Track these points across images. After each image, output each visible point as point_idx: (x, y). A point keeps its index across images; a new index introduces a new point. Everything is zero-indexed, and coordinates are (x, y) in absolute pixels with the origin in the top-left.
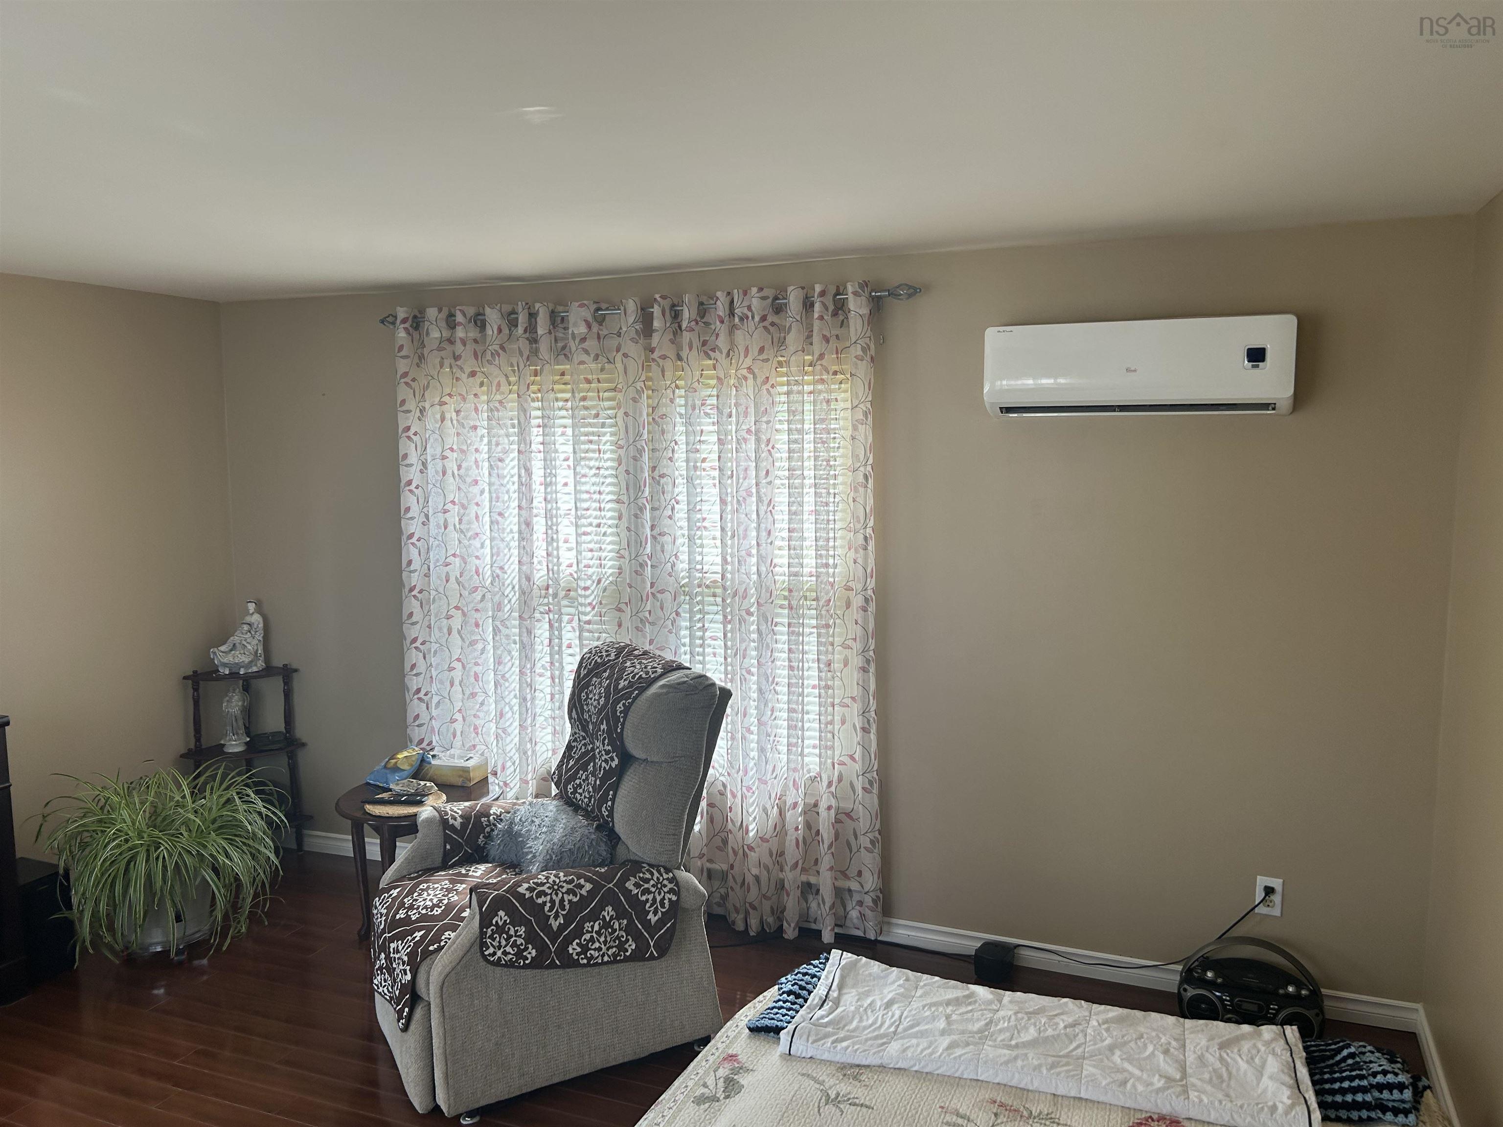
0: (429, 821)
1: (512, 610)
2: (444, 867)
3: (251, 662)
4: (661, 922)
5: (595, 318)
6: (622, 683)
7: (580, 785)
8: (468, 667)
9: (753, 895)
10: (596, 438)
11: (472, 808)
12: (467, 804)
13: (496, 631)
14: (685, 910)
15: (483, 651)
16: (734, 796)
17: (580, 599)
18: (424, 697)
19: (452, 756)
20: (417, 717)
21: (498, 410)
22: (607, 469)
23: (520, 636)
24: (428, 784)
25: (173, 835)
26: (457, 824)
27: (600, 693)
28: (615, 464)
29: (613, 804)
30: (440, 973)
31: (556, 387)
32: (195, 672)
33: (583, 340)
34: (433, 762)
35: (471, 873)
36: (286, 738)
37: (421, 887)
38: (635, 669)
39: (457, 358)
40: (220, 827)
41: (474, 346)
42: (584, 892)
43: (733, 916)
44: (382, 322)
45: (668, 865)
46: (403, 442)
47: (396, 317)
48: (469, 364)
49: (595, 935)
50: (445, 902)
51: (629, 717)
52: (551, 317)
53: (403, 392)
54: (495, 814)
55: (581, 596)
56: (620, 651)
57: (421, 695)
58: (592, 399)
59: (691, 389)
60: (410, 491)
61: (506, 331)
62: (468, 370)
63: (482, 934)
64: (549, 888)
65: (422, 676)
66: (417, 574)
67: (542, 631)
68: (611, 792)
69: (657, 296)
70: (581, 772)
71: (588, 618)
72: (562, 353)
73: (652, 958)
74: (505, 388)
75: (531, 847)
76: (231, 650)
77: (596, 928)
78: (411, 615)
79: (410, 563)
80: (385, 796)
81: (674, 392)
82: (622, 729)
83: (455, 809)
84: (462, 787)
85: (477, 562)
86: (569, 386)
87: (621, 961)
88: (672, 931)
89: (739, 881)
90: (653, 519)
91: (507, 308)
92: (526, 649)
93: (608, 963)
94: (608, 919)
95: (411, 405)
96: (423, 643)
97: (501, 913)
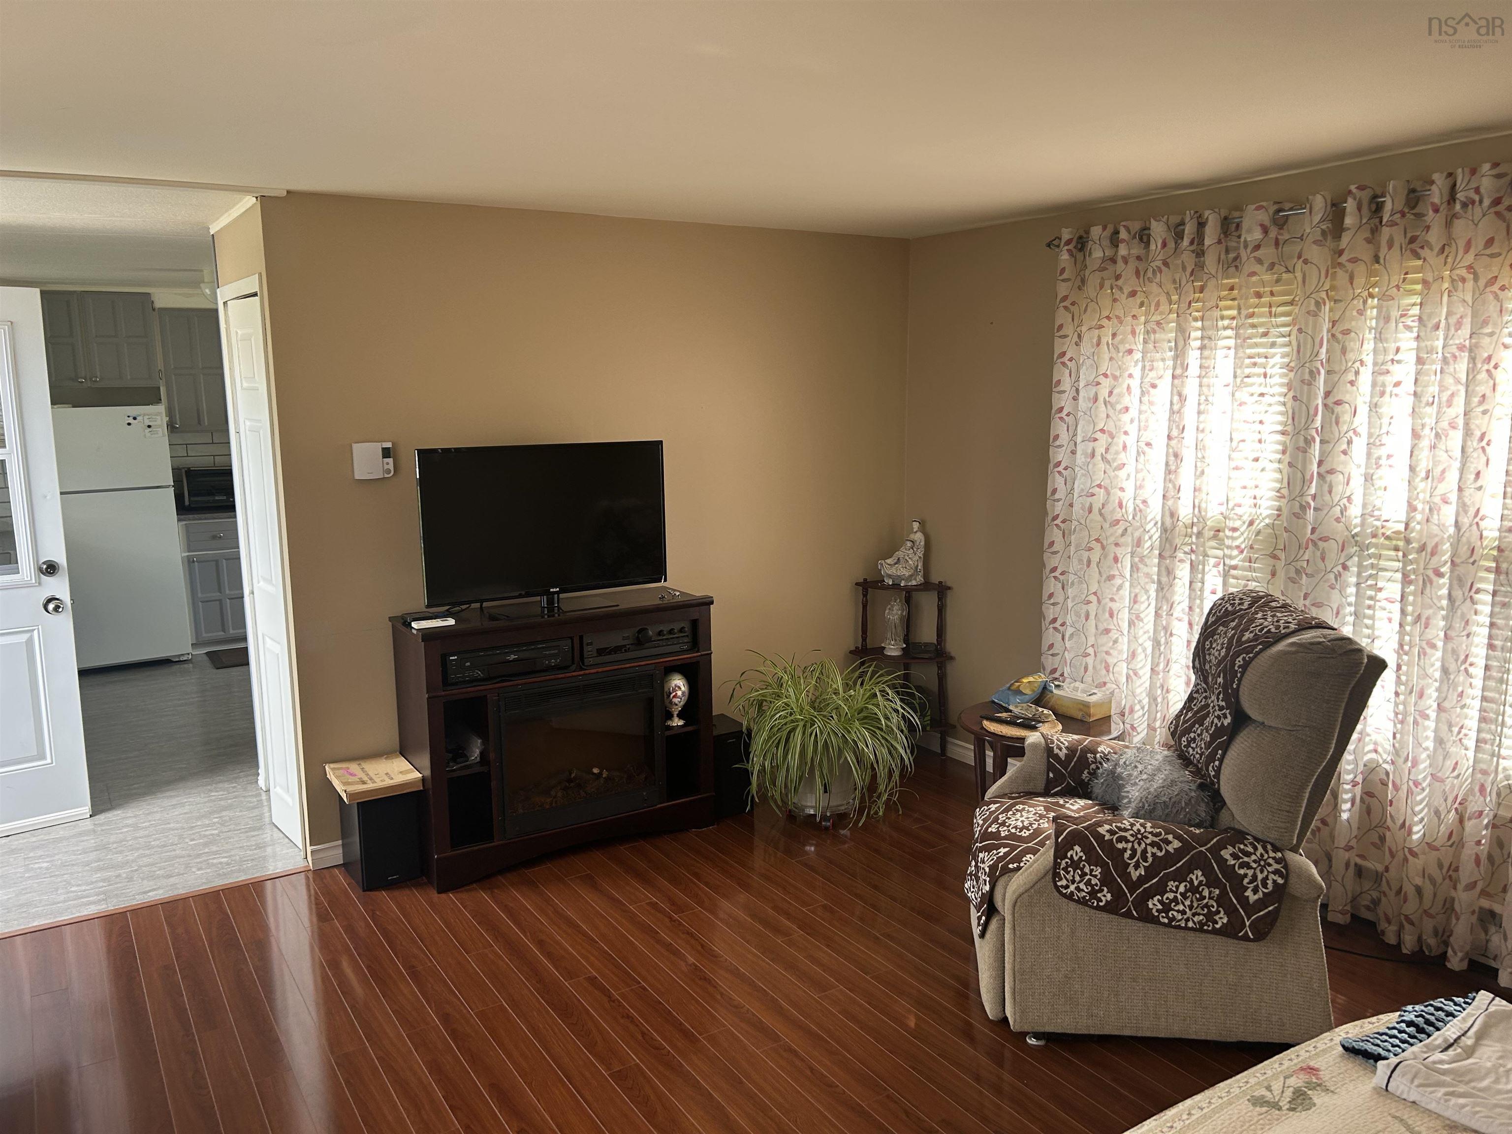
0: (1035, 746)
1: (1152, 548)
2: (1046, 793)
3: (911, 576)
4: (1262, 903)
5: (1275, 221)
6: (1247, 636)
7: (1194, 740)
8: (1103, 602)
9: (1411, 908)
10: (1263, 360)
11: (1080, 742)
12: (1076, 737)
13: (1134, 568)
14: (1294, 898)
15: (1120, 588)
16: (1396, 788)
17: (1226, 540)
18: (1060, 628)
19: (1076, 689)
20: (1051, 646)
21: (1154, 332)
22: (1273, 395)
23: (1158, 575)
24: (1046, 711)
25: (824, 716)
26: (1062, 754)
27: (1223, 644)
28: (1285, 390)
29: (1221, 764)
30: (1014, 892)
31: (1222, 304)
32: (865, 580)
33: (1257, 247)
34: (1055, 691)
35: (1067, 805)
36: (937, 649)
37: (1017, 807)
38: (1266, 622)
39: (1118, 277)
40: (865, 718)
41: (1137, 263)
42: (1170, 848)
43: (1383, 925)
44: (1049, 245)
45: (1278, 844)
46: (1058, 367)
47: (1060, 239)
48: (1129, 281)
49: (1179, 897)
50: (1035, 826)
51: (1247, 673)
52: (1222, 225)
53: (1062, 316)
54: (1102, 752)
55: (1228, 537)
56: (1256, 600)
57: (1057, 625)
58: (1261, 315)
59: (1385, 297)
60: (1061, 418)
61: (1171, 245)
62: (1127, 289)
63: (1056, 865)
64: (1132, 835)
65: (1060, 606)
66: (1061, 503)
67: (1183, 572)
68: (1220, 752)
69: (1353, 188)
70: (1197, 726)
71: (1233, 562)
72: (1233, 264)
73: (1246, 938)
74: (1164, 307)
75: (1128, 792)
76: (896, 563)
77: (1182, 889)
78: (1052, 544)
79: (1055, 491)
80: (1004, 715)
81: (1365, 302)
82: (1238, 685)
83: (1062, 740)
84: (1082, 721)
85: (1120, 494)
86: (1236, 302)
87: (1207, 932)
88: (1273, 917)
89: (1395, 888)
90: (1322, 453)
91: (1175, 219)
92: (1164, 589)
93: (1192, 929)
94: (1196, 883)
95: (1068, 330)
96: (1062, 574)
97: (1077, 848)
